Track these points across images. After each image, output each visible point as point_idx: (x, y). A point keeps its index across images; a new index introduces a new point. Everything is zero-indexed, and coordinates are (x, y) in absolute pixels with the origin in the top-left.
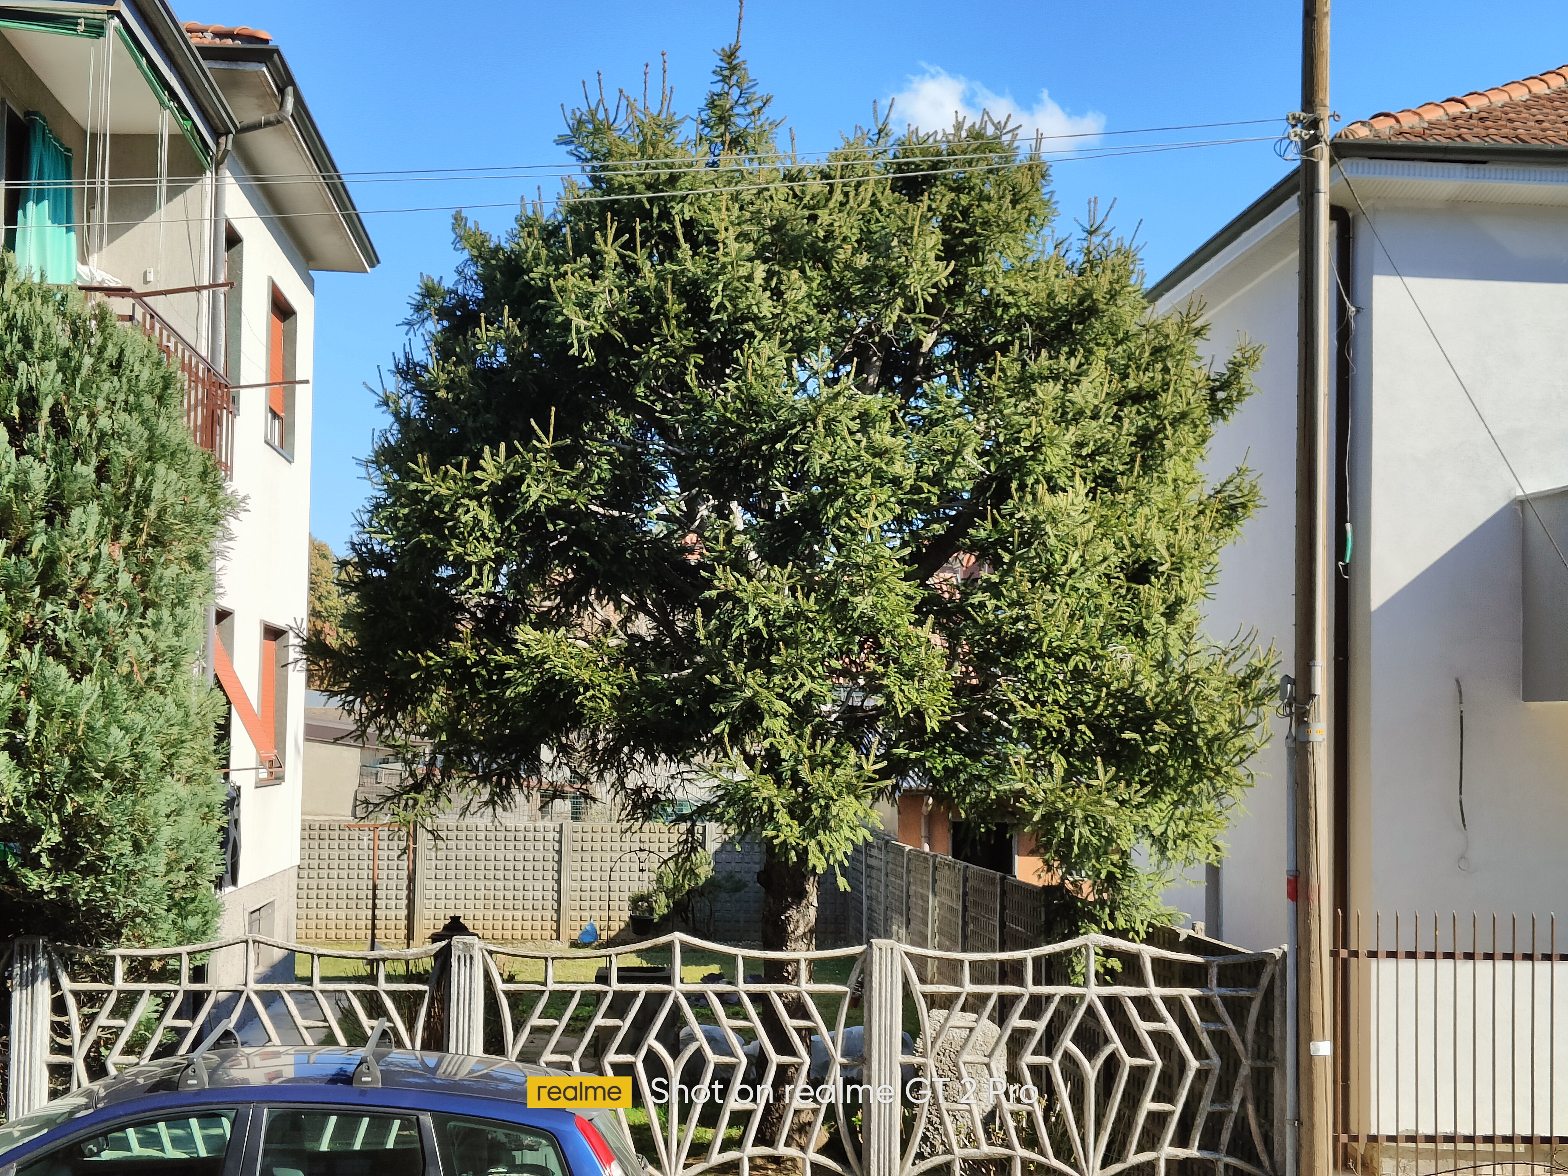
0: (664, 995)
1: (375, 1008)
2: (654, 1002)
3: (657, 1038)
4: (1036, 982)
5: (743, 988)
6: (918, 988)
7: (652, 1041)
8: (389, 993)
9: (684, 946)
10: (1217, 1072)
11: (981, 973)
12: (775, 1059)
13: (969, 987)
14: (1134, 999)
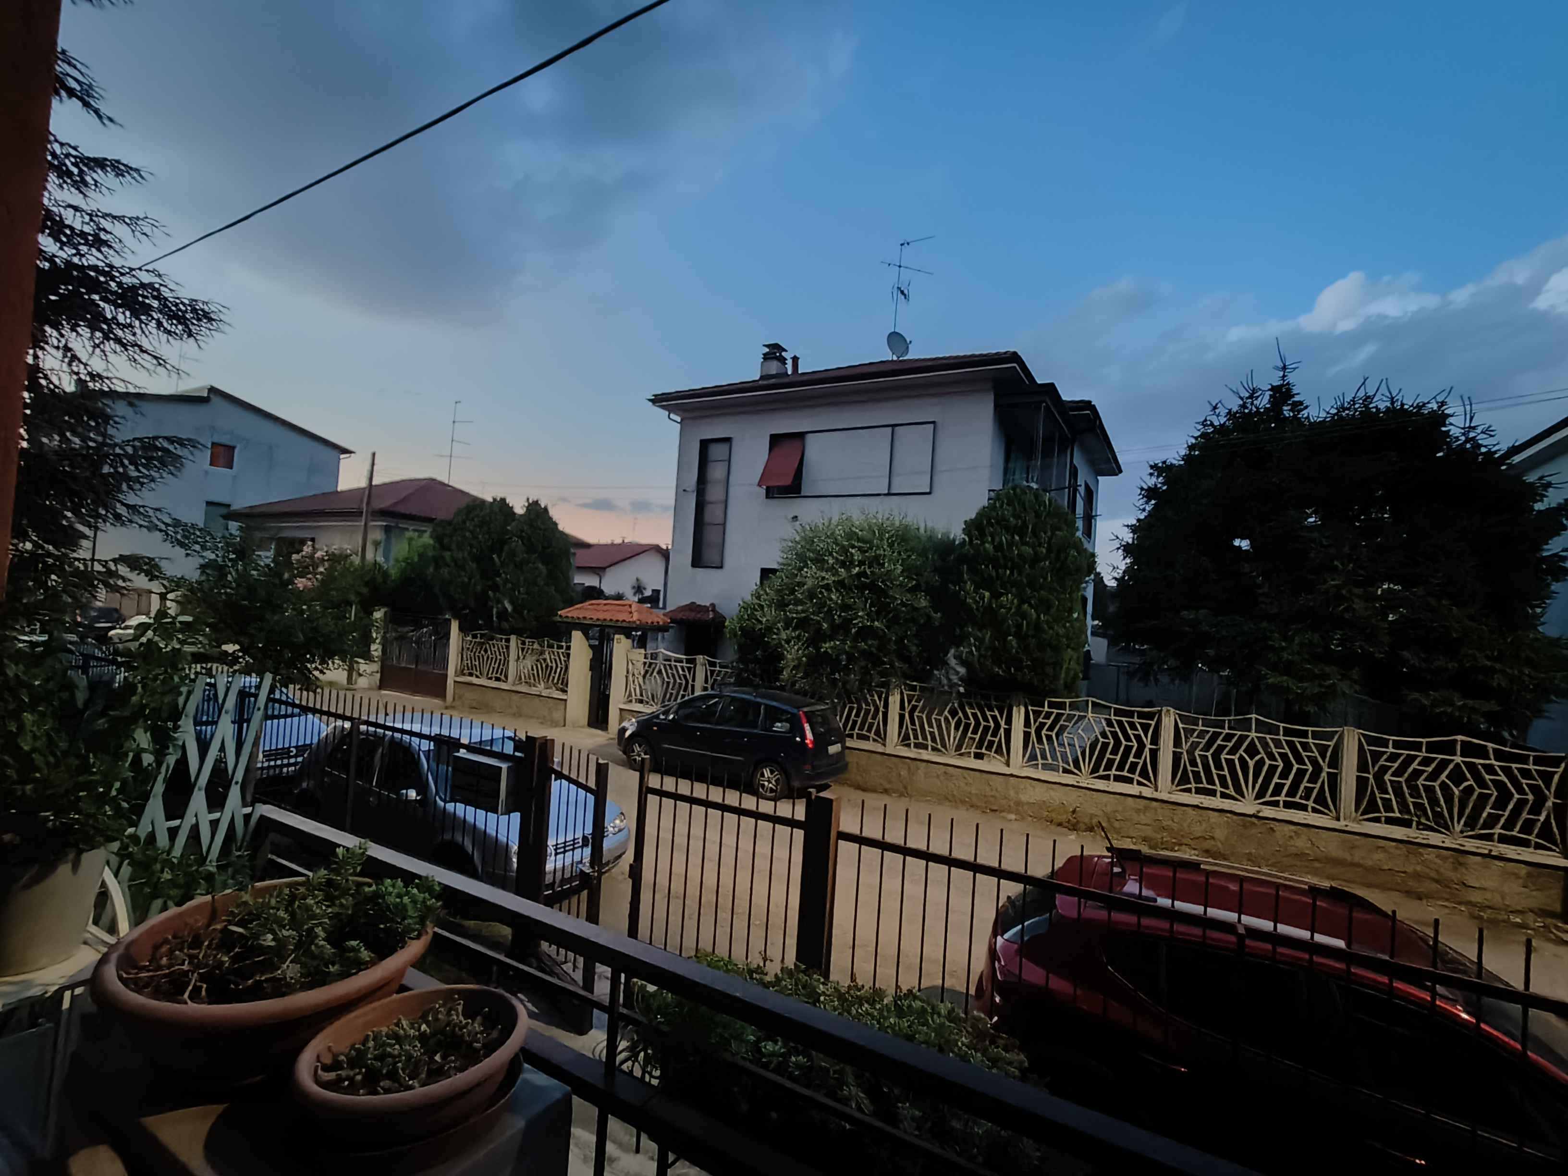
0: (1248, 736)
1: (1133, 726)
2: (1242, 739)
3: (1244, 751)
4: (1427, 752)
5: (1282, 738)
6: (1366, 747)
7: (1241, 751)
8: (1139, 723)
9: (1256, 719)
10: (1531, 802)
11: (1397, 745)
12: (1296, 766)
13: (1391, 750)
14: (1483, 765)
